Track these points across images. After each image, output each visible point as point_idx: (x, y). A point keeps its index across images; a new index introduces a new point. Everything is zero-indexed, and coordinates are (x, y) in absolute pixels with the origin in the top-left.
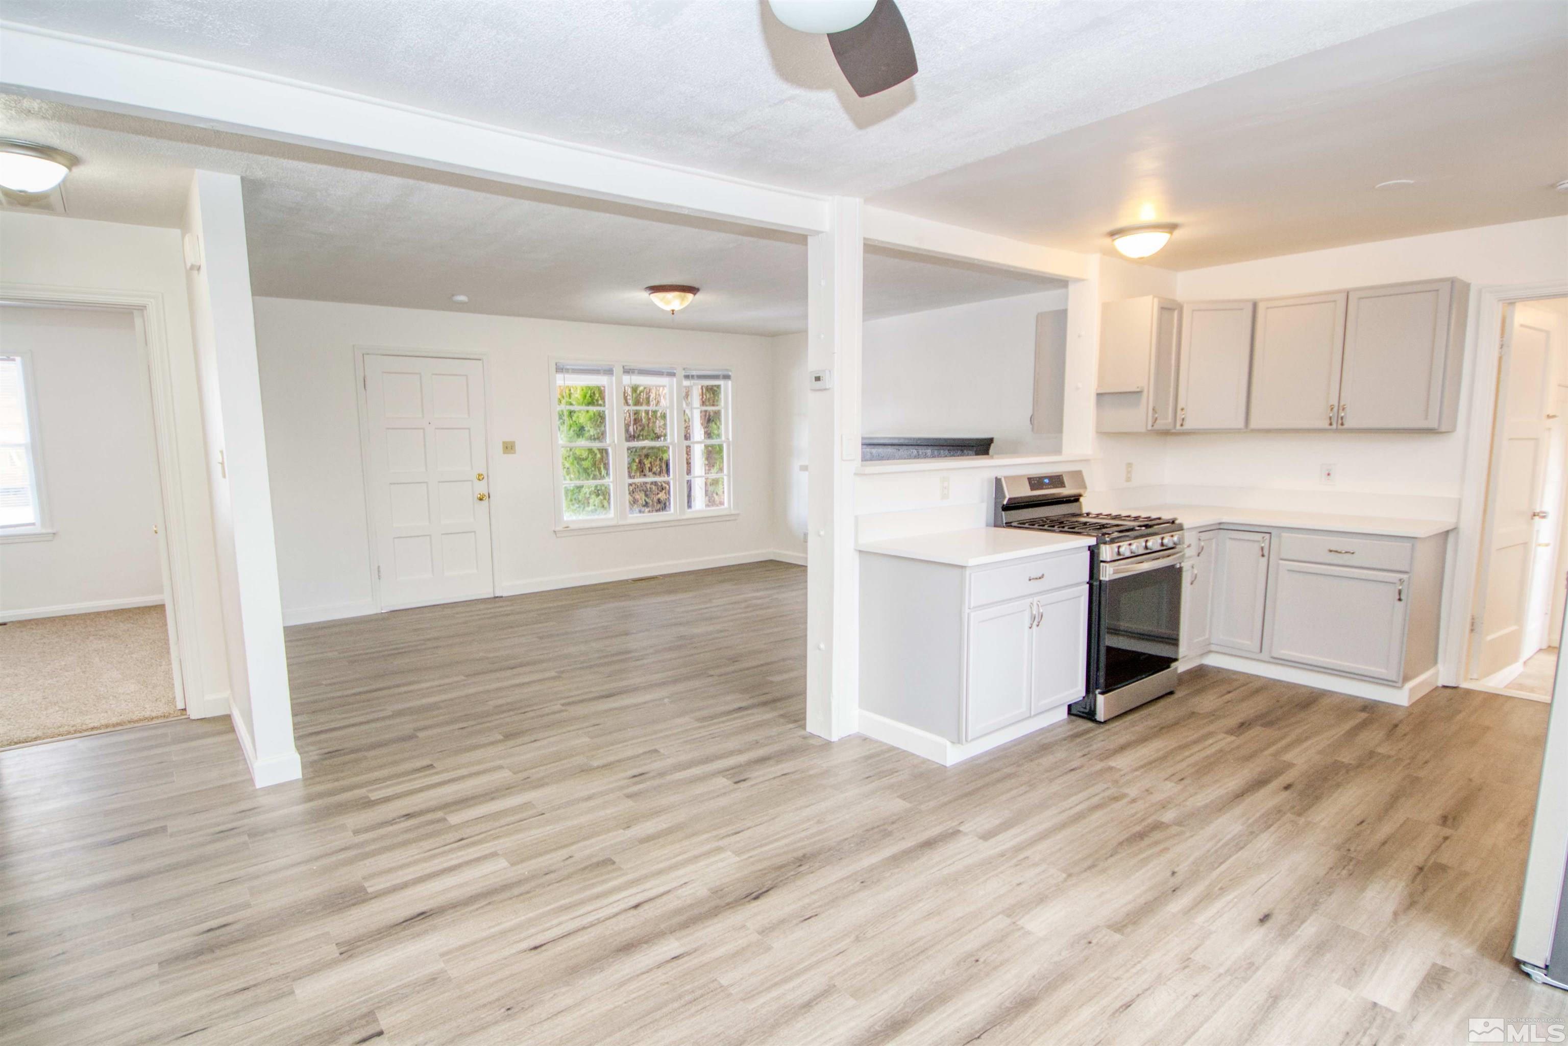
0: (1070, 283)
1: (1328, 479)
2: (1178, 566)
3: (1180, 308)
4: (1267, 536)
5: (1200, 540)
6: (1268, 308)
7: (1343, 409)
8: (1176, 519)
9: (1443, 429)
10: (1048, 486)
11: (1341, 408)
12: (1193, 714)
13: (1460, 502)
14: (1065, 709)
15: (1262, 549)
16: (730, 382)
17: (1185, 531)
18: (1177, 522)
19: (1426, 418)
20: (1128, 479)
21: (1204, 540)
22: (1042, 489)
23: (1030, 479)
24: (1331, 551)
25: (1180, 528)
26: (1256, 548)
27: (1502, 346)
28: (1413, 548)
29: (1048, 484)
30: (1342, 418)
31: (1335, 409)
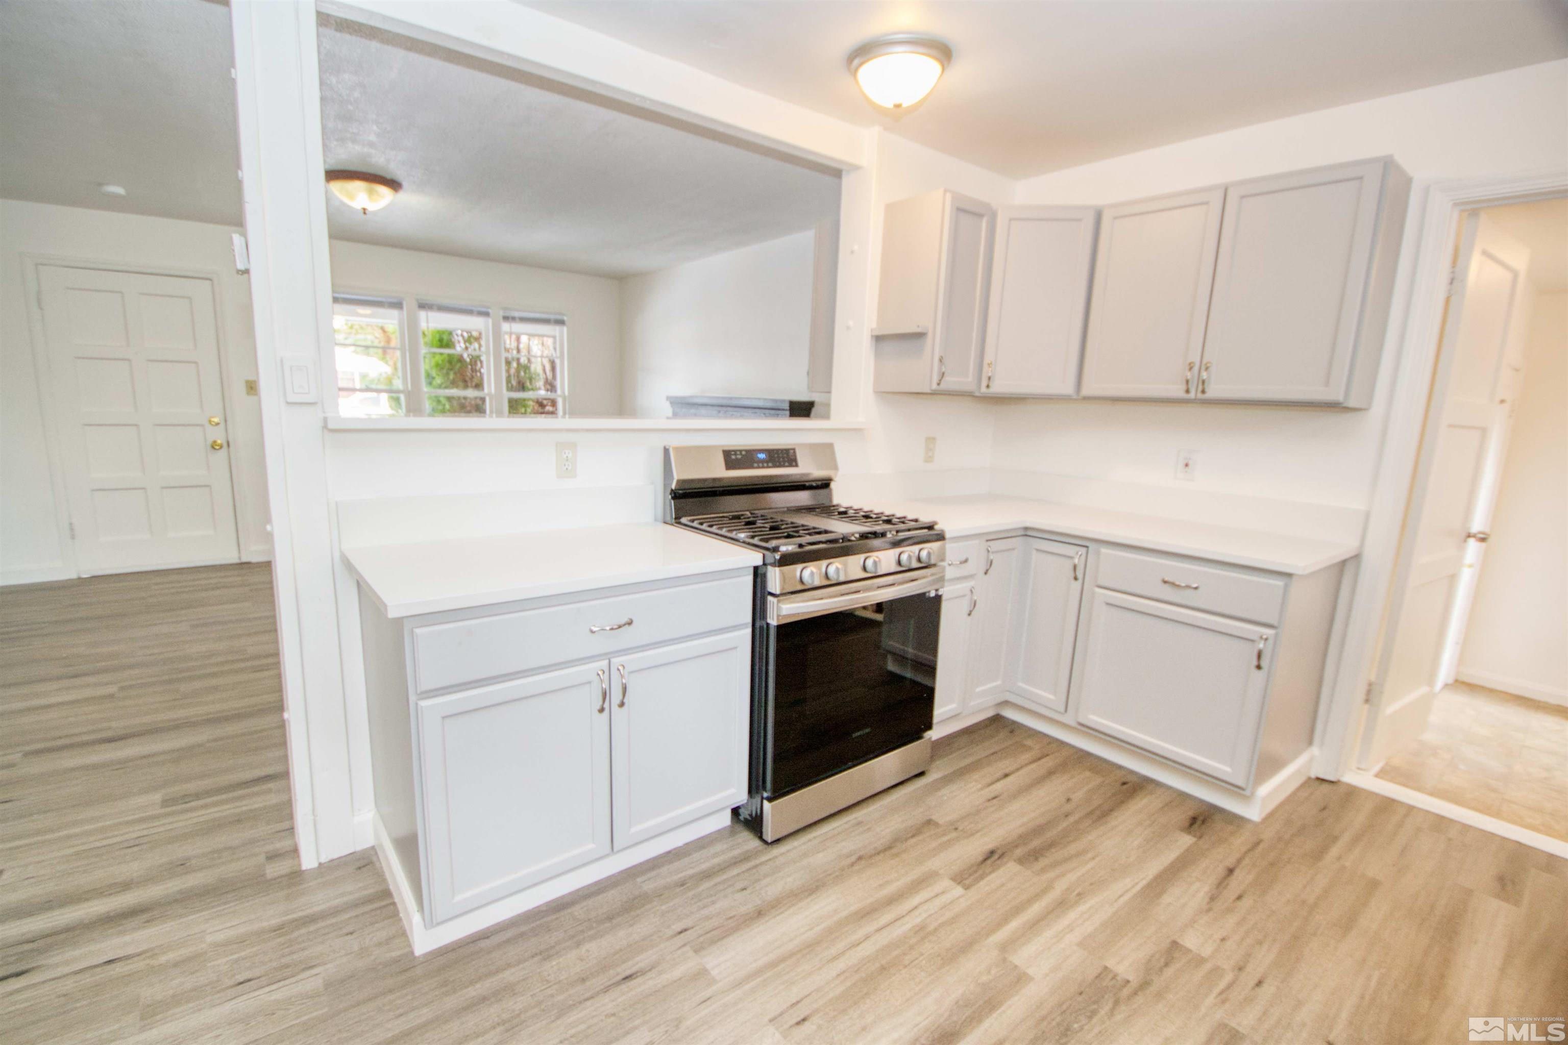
0: (844, 173)
1: (1186, 472)
2: (933, 594)
3: (993, 216)
4: (1084, 550)
5: (988, 551)
6: (1115, 218)
7: (1207, 369)
8: (936, 523)
9: (1351, 403)
10: (762, 464)
11: (1203, 368)
12: (929, 822)
13: (1368, 516)
14: (728, 814)
15: (1075, 567)
16: (565, 329)
17: (947, 541)
18: (936, 527)
19: (1327, 383)
20: (929, 459)
21: (993, 553)
22: (751, 467)
23: (727, 454)
24: (1165, 582)
25: (941, 537)
26: (1068, 565)
27: (1452, 282)
28: (1286, 587)
29: (762, 461)
30: (1203, 382)
31: (1196, 369)
